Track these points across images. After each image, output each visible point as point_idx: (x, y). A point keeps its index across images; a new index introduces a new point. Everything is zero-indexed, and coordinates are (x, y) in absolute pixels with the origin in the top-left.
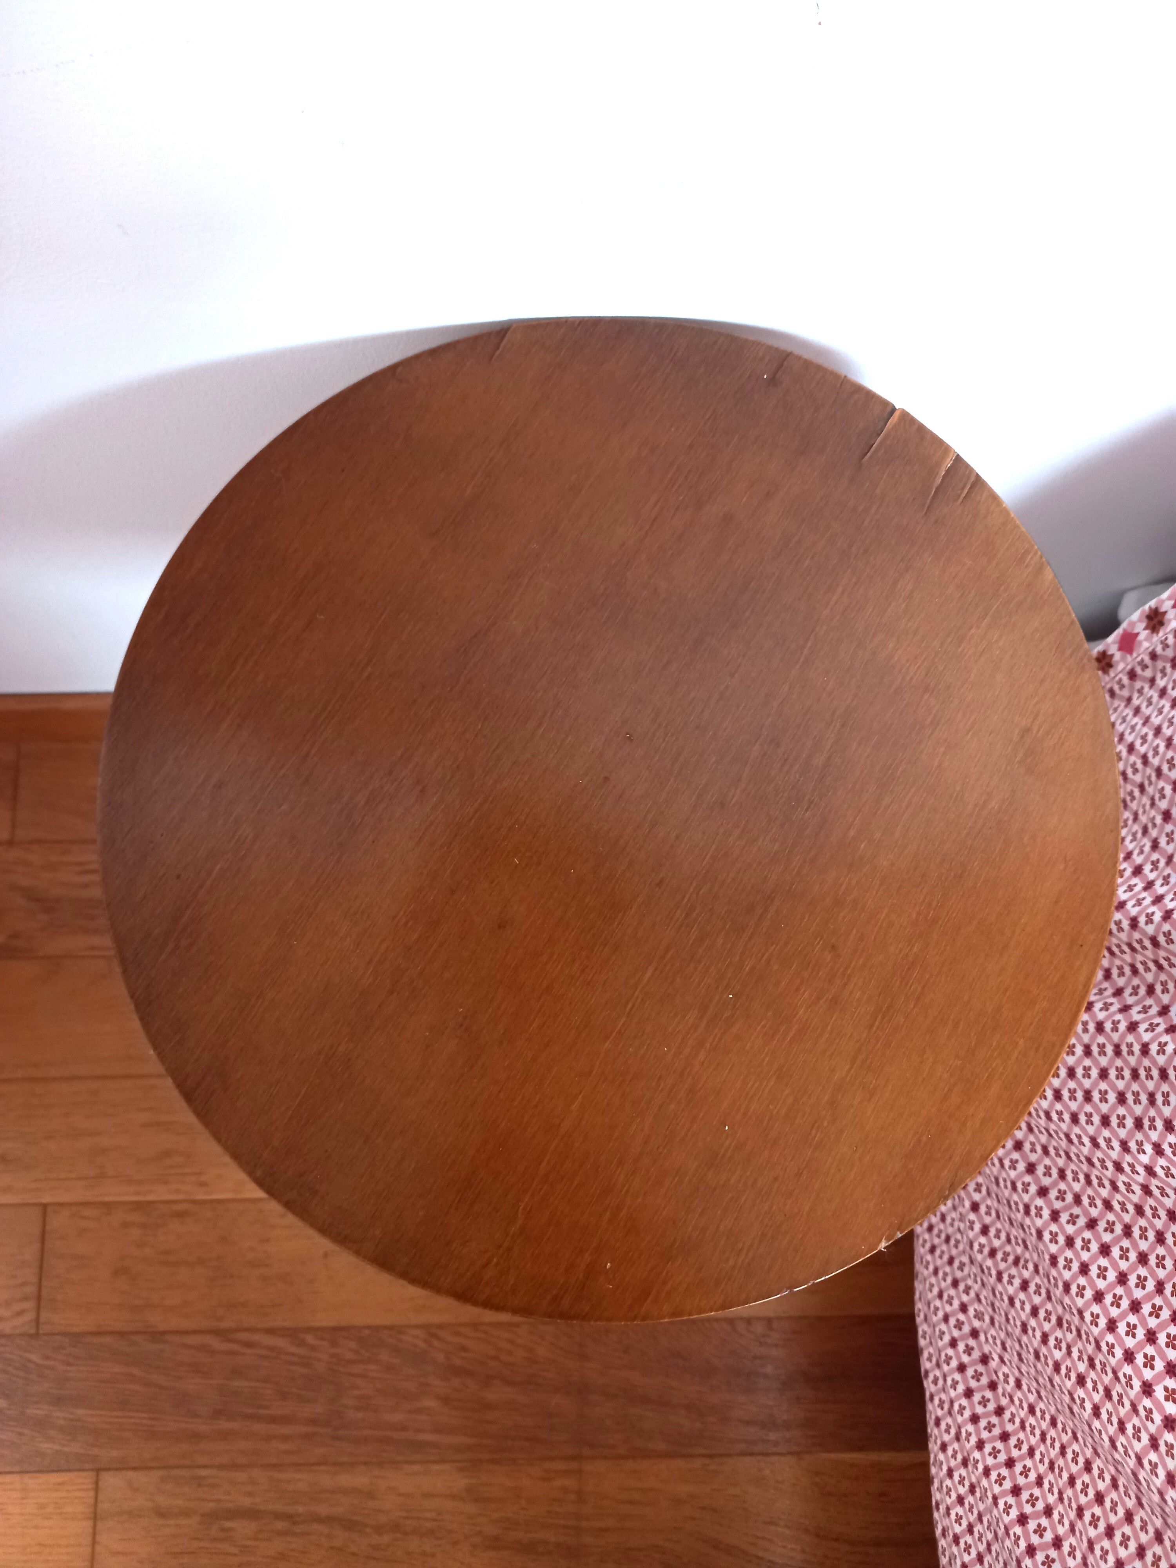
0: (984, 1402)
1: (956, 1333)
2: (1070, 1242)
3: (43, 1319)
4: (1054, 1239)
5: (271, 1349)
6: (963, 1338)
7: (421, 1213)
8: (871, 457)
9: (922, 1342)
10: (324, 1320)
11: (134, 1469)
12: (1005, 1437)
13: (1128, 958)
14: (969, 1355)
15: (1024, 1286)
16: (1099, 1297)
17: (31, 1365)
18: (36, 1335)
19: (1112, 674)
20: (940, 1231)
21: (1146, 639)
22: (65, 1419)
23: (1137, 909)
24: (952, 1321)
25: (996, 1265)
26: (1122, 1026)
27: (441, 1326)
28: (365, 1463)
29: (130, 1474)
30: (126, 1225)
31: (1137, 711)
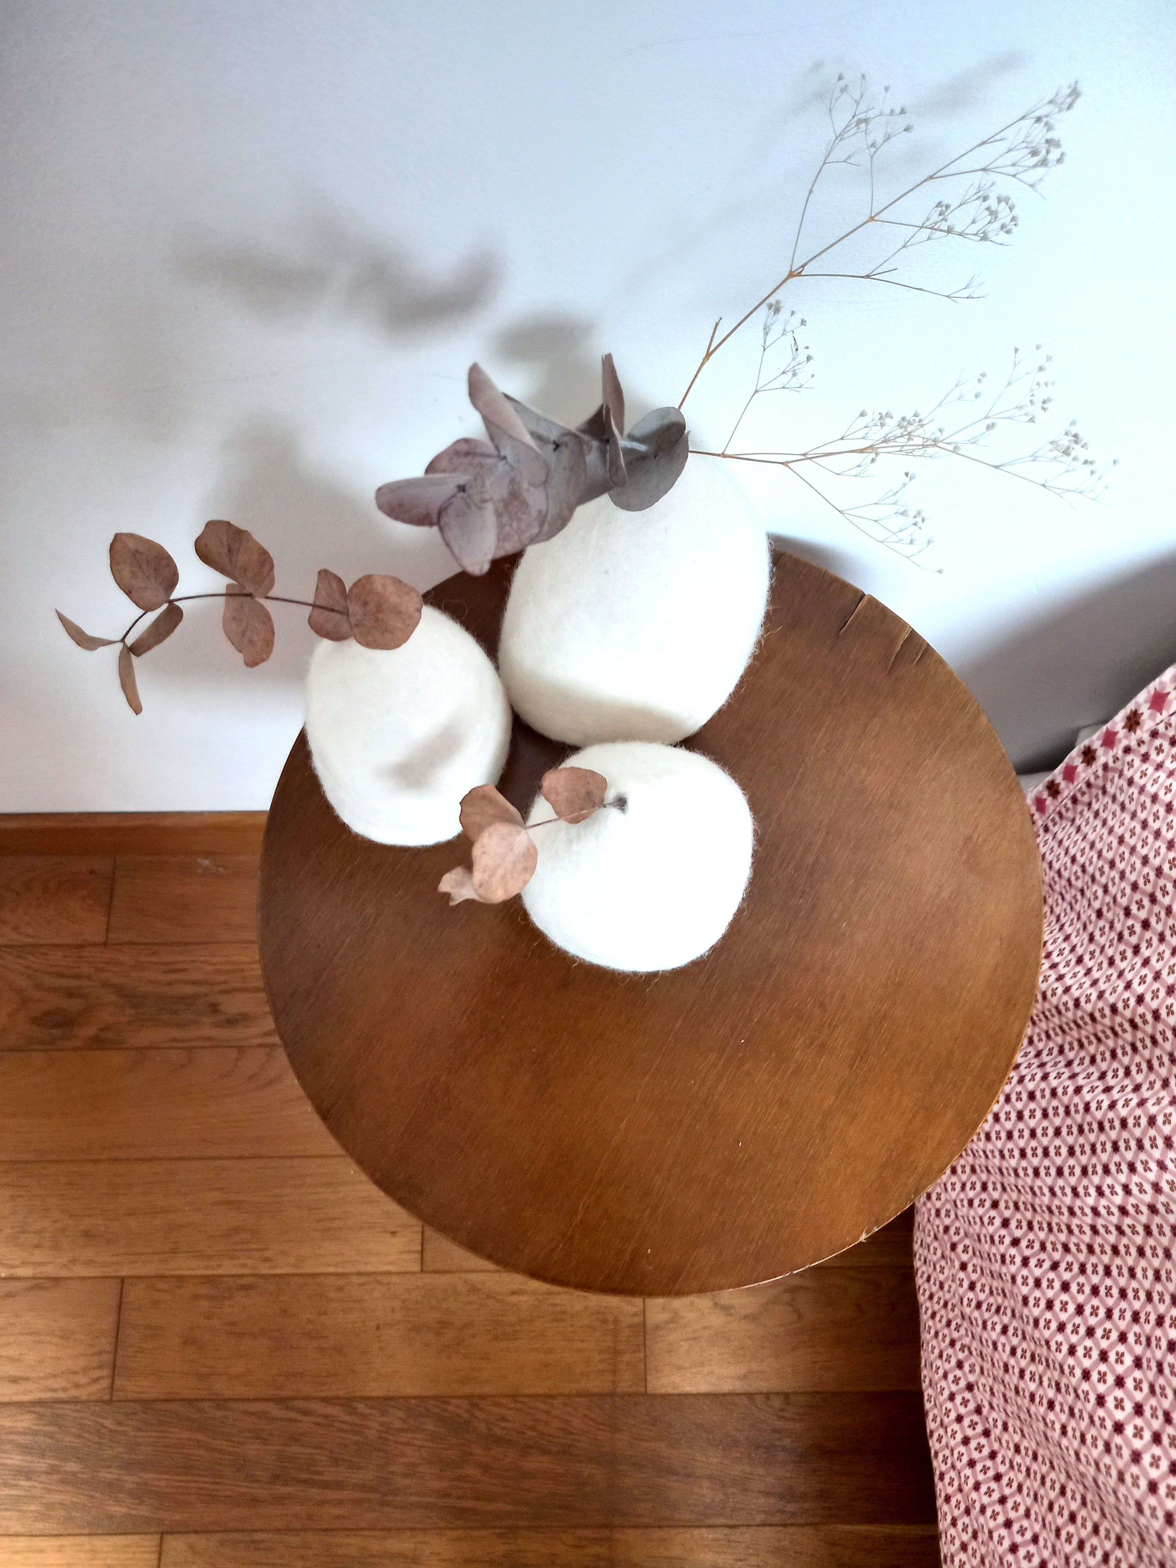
0: (979, 1448)
1: (954, 1388)
2: (1038, 1283)
3: (116, 1387)
4: (1025, 1282)
5: (326, 1417)
6: (960, 1391)
7: (503, 1208)
8: (846, 631)
9: (928, 1406)
10: (376, 1389)
11: (197, 1532)
12: (998, 1477)
13: (1075, 1033)
14: (966, 1406)
15: (1005, 1330)
16: (1061, 1327)
17: (104, 1430)
18: (110, 1402)
19: (1060, 799)
20: (940, 1298)
21: (1084, 771)
22: (133, 1482)
23: (1080, 991)
24: (951, 1377)
25: (982, 1315)
26: (1070, 1090)
27: (482, 1397)
28: (411, 1529)
29: (193, 1538)
30: (196, 1297)
31: (1078, 830)
